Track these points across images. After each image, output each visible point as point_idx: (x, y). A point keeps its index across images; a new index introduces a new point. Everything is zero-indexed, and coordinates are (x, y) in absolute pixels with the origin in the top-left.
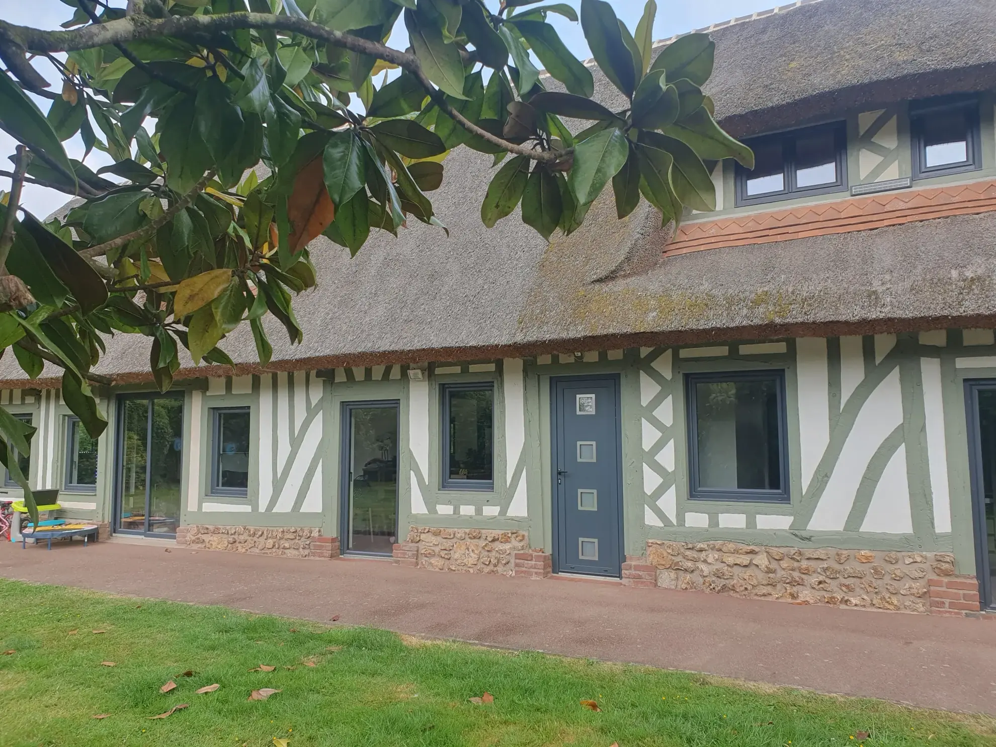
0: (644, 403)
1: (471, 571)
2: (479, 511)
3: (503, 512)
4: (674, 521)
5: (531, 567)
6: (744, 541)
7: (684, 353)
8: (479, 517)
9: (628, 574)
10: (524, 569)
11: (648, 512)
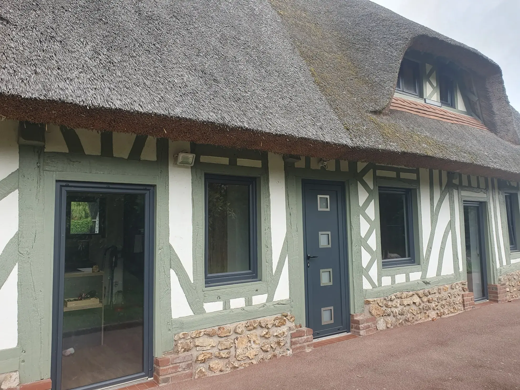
0: (361, 204)
1: (254, 362)
2: (249, 302)
3: (270, 299)
4: (377, 284)
5: (304, 342)
6: (407, 289)
7: (379, 173)
8: (249, 308)
9: (363, 327)
10: (298, 345)
11: (365, 280)
